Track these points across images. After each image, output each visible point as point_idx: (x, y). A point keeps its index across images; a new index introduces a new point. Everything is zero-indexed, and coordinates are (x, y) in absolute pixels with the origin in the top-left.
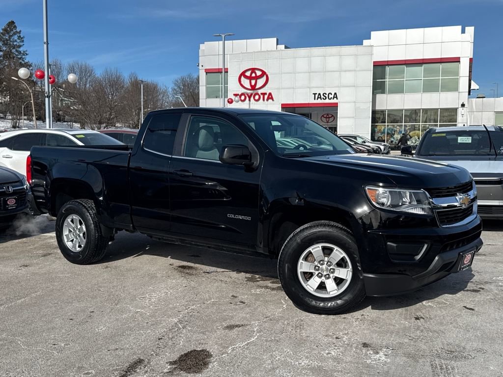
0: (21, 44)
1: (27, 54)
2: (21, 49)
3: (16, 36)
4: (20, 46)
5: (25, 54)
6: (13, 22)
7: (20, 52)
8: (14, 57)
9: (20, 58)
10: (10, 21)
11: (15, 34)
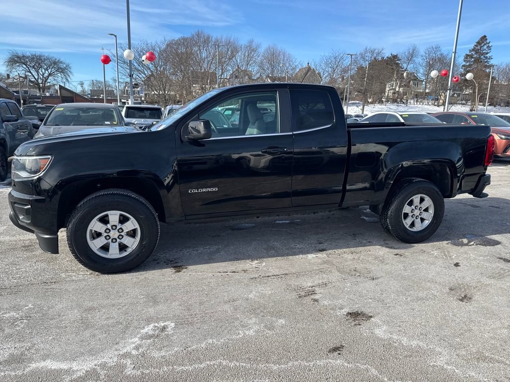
0: (489, 51)
1: (492, 58)
2: (488, 55)
3: (486, 46)
4: (487, 53)
5: (490, 58)
6: (485, 36)
7: (487, 57)
8: (481, 61)
9: (486, 62)
10: (483, 36)
11: (485, 45)
